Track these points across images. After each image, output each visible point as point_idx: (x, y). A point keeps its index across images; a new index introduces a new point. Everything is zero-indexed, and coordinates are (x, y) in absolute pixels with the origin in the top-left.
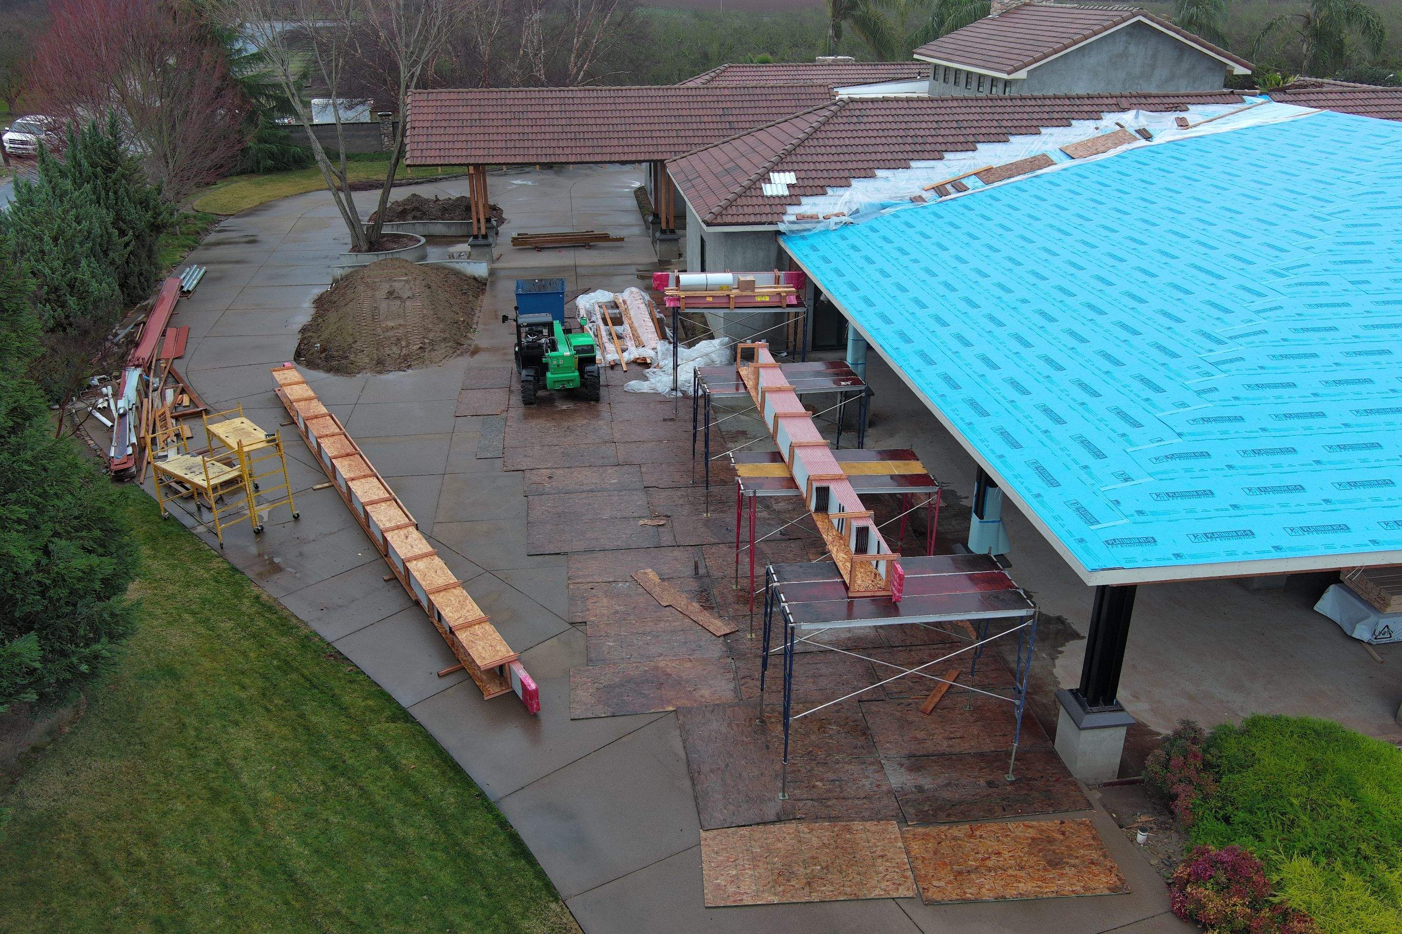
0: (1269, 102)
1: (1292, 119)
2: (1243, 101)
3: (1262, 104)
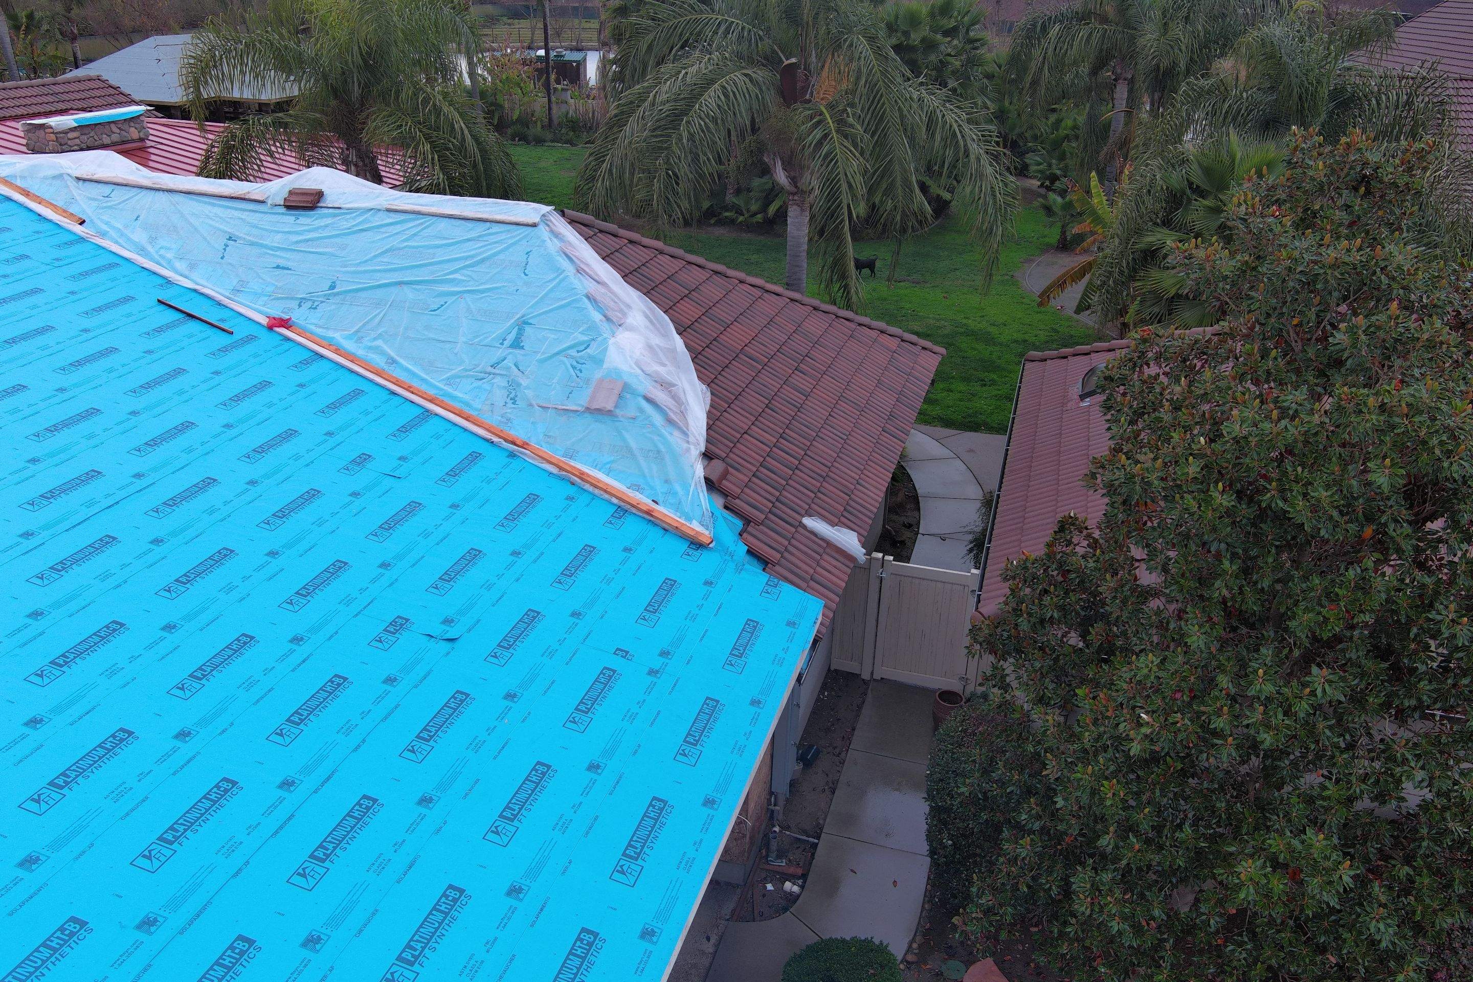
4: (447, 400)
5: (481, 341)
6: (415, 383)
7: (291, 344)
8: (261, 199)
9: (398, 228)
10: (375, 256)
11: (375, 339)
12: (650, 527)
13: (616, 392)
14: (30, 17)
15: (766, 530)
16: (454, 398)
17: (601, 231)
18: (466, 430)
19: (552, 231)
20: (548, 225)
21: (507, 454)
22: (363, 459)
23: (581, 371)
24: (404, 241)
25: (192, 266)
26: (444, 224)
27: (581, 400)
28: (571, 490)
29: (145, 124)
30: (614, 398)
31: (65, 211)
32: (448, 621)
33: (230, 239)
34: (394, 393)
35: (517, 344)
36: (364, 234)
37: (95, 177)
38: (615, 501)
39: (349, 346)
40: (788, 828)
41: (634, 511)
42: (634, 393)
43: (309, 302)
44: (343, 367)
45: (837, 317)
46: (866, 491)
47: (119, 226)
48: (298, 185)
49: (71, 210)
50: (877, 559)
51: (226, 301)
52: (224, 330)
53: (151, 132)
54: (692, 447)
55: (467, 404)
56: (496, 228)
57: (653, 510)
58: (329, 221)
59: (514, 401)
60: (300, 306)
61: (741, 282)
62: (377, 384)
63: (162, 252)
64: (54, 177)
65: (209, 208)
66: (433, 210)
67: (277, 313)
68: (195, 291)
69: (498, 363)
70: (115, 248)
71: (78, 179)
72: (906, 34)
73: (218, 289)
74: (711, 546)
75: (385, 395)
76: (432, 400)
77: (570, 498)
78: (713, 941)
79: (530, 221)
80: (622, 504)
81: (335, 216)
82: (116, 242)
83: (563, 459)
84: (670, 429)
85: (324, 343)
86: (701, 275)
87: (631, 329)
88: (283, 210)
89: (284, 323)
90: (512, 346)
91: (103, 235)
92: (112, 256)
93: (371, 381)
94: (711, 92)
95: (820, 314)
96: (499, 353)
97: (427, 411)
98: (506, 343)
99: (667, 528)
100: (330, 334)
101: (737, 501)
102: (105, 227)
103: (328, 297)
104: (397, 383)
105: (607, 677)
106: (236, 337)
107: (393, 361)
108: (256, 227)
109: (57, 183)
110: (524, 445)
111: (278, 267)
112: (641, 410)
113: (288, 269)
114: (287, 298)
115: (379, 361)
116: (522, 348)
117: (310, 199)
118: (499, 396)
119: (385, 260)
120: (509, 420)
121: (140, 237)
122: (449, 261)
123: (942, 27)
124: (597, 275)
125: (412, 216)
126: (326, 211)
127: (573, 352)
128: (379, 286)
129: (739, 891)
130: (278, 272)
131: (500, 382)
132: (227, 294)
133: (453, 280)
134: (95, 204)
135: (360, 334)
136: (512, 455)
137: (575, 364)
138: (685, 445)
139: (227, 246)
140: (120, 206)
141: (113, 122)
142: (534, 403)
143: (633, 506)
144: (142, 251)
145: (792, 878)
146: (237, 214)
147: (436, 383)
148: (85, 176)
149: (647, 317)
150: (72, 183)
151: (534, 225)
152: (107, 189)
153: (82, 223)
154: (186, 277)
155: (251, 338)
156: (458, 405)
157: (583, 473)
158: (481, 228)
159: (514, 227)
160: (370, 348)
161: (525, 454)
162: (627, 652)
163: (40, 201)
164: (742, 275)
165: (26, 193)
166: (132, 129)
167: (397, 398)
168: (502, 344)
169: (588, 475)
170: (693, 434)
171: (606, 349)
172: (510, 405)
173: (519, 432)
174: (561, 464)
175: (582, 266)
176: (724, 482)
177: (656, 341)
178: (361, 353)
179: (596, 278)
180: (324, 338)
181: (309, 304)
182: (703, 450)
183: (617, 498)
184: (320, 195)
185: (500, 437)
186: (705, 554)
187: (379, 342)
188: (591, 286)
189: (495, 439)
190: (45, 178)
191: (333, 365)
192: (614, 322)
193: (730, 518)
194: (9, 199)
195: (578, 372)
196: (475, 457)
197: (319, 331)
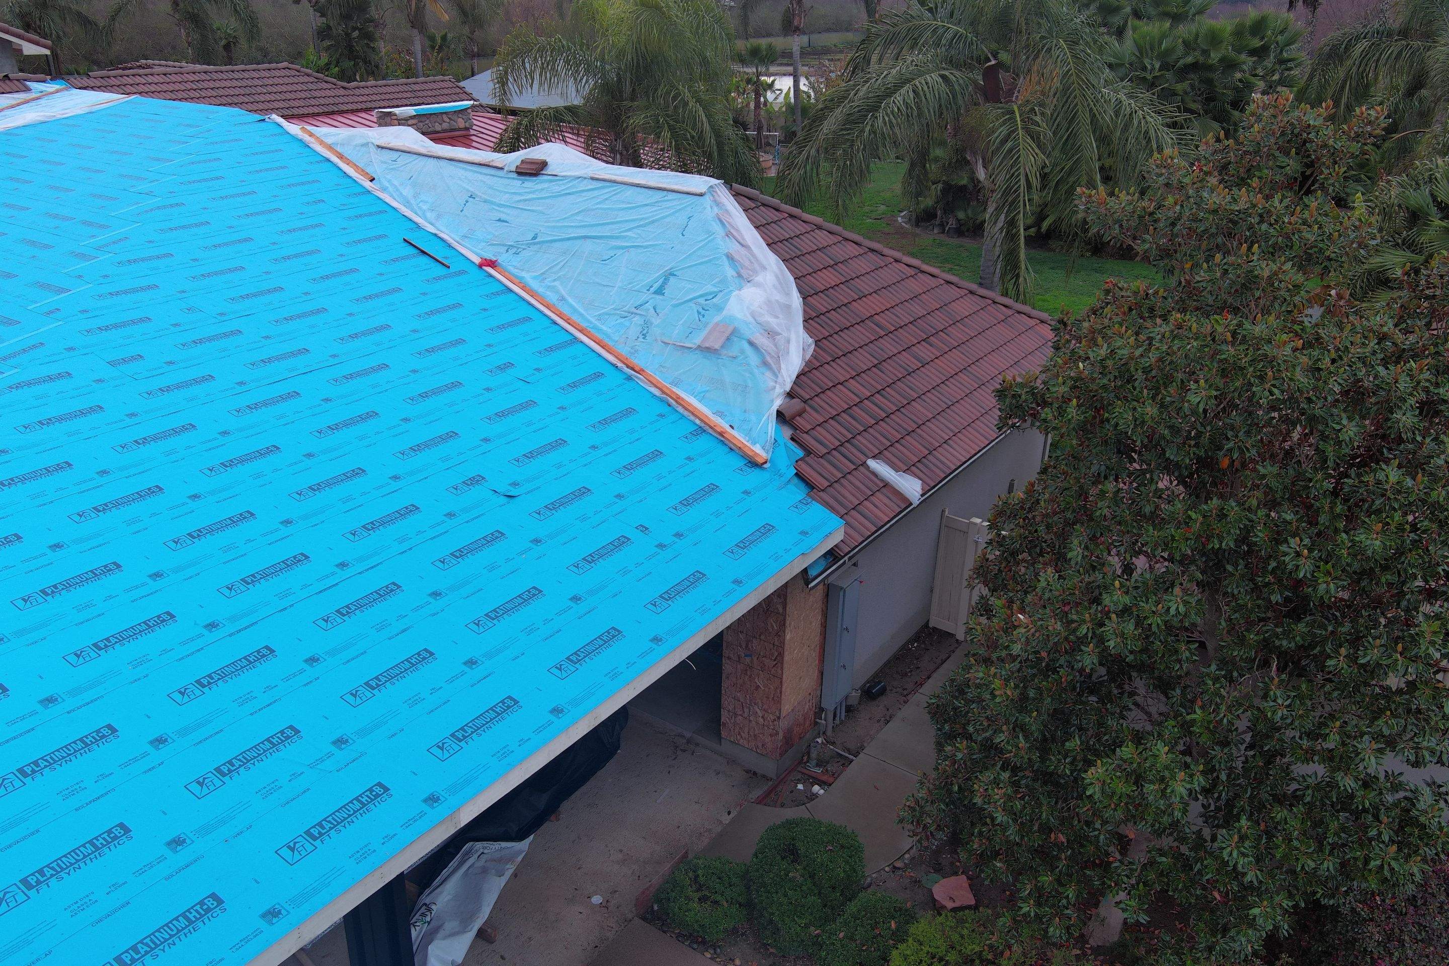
0: (66, 89)
1: (87, 110)
2: (28, 90)
3: (57, 91)
4: (593, 331)
5: (634, 287)
6: (575, 318)
7: (491, 280)
8: (500, 166)
9: (596, 193)
10: (573, 215)
11: (555, 280)
12: (720, 445)
13: (726, 335)
14: (444, 38)
15: (826, 464)
16: (599, 330)
17: (764, 205)
18: (600, 355)
19: (715, 201)
20: (713, 196)
21: (625, 377)
22: (507, 366)
23: (703, 316)
24: (597, 204)
25: (439, 217)
26: (630, 192)
27: (697, 340)
28: (665, 409)
29: (471, 117)
30: (723, 339)
31: (363, 171)
32: (515, 484)
33: (471, 197)
34: (555, 323)
35: (660, 292)
36: (568, 197)
37: (390, 146)
38: (698, 422)
39: (534, 285)
40: (833, 743)
41: (710, 431)
42: (740, 337)
43: (514, 248)
44: (524, 300)
45: (994, 302)
46: (951, 450)
47: (396, 183)
48: (530, 157)
49: (368, 171)
50: (975, 524)
51: (455, 244)
52: (443, 264)
53: (475, 122)
54: (778, 386)
55: (609, 337)
56: (672, 196)
57: (726, 432)
58: (546, 185)
59: (645, 336)
60: (507, 251)
61: (896, 261)
62: (545, 315)
63: (421, 204)
64: (363, 145)
65: (463, 172)
66: (626, 179)
67: (490, 256)
68: (435, 235)
69: (641, 305)
70: (388, 200)
71: (378, 147)
72: (1205, 52)
73: (453, 236)
74: (765, 466)
75: (547, 322)
76: (581, 331)
77: (662, 416)
78: (732, 815)
79: (698, 191)
80: (702, 425)
81: (551, 181)
82: (391, 196)
83: (668, 386)
84: (763, 369)
85: (517, 281)
86: (852, 249)
87: (758, 285)
88: (515, 175)
89: (492, 264)
90: (655, 293)
91: (384, 189)
92: (385, 206)
93: (542, 312)
94: (903, 91)
95: (974, 298)
96: (644, 298)
97: (576, 338)
98: (652, 289)
99: (734, 448)
100: (523, 274)
101: (805, 435)
102: (387, 184)
103: (529, 245)
104: (560, 316)
105: (622, 542)
106: (452, 270)
107: (563, 299)
108: (490, 188)
109: (364, 149)
110: (640, 371)
111: (499, 220)
112: (742, 351)
113: (506, 222)
114: (500, 245)
115: (552, 298)
116: (663, 294)
117: (534, 167)
118: (634, 331)
119: (578, 218)
120: (636, 351)
121: (407, 192)
122: (627, 221)
123: (1247, 45)
124: (744, 239)
125: (608, 184)
126: (545, 177)
127: (701, 301)
128: (569, 239)
129: (770, 783)
130: (499, 224)
131: (638, 320)
132: (457, 239)
133: (625, 237)
134: (385, 166)
135: (544, 276)
136: (629, 378)
137: (701, 310)
138: (772, 384)
139: (467, 202)
140: (402, 169)
141: (445, 113)
142: (659, 338)
143: (711, 428)
144: (407, 204)
145: (821, 783)
146: (481, 177)
147: (589, 318)
148: (383, 145)
149: (777, 277)
150: (373, 149)
151: (701, 195)
152: (395, 155)
153: (372, 180)
154: (432, 224)
155: (462, 272)
156: (600, 336)
157: (679, 397)
158: (660, 195)
159: (685, 196)
160: (549, 287)
161: (639, 379)
162: (647, 529)
163: (348, 162)
164: (897, 255)
165: (341, 157)
166: (460, 120)
167: (556, 327)
168: (648, 290)
169: (683, 399)
170: (783, 376)
171: (728, 300)
172: (641, 339)
173: (639, 361)
174: (664, 389)
175: (732, 231)
176: (798, 418)
177: (778, 297)
178: (541, 290)
179: (742, 241)
180: (516, 277)
181: (514, 250)
182: (788, 389)
183: (700, 419)
184: (544, 164)
185: (624, 363)
186: (757, 471)
187: (557, 283)
188: (733, 247)
189: (620, 364)
190: (356, 146)
191: (516, 297)
192: (744, 278)
193: (793, 447)
194: (328, 160)
195: (701, 317)
196: (598, 375)
197: (515, 271)
